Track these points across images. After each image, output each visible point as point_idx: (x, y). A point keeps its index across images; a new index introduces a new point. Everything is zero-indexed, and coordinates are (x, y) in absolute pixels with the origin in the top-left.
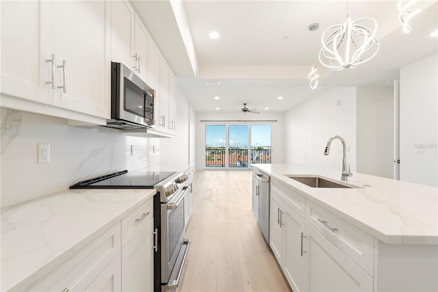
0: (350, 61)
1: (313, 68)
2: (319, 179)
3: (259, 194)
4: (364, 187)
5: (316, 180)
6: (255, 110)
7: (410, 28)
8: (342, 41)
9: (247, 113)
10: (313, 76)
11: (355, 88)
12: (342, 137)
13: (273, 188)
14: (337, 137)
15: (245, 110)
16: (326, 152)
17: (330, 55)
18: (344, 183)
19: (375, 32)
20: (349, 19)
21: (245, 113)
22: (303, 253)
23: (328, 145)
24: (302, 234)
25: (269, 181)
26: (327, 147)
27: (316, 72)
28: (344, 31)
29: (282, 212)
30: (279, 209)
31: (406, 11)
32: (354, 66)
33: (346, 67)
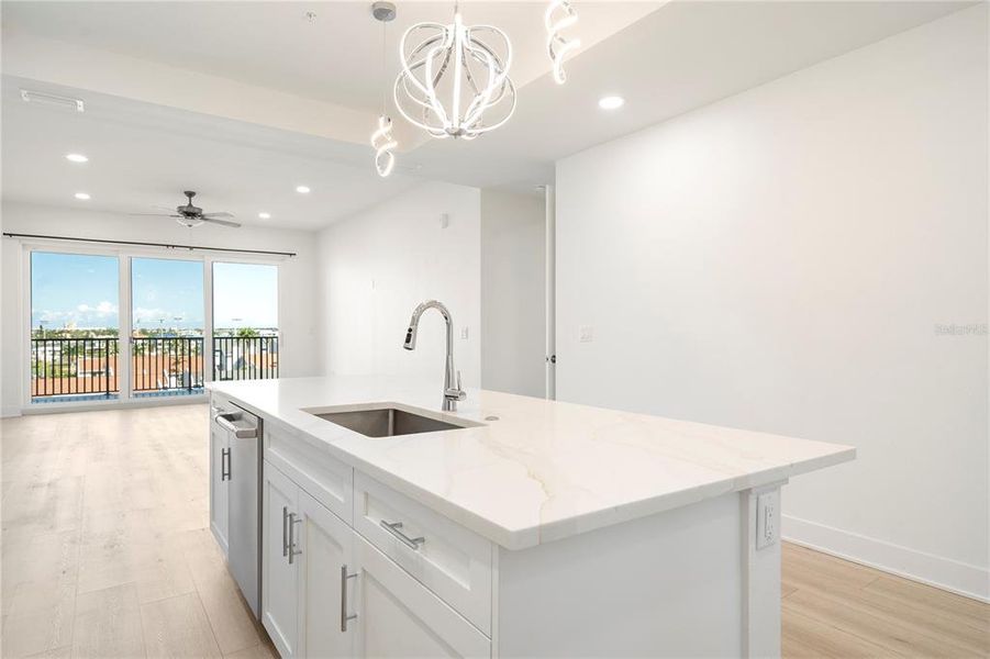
0: (461, 121)
1: (382, 120)
2: (395, 411)
3: (229, 474)
4: (487, 422)
5: (388, 417)
6: (225, 215)
7: (564, 76)
8: (445, 66)
9: (198, 223)
10: (381, 141)
11: (479, 190)
12: (444, 304)
13: (271, 450)
14: (433, 304)
15: (190, 213)
16: (408, 341)
17: (421, 96)
18: (449, 417)
19: (508, 66)
20: (458, 18)
21: (190, 221)
22: (348, 622)
23: (412, 324)
24: (344, 569)
25: (259, 433)
26: (410, 330)
27: (388, 133)
28: (449, 44)
29: (295, 518)
30: (285, 509)
31: (559, 36)
32: (470, 134)
33: (455, 134)
